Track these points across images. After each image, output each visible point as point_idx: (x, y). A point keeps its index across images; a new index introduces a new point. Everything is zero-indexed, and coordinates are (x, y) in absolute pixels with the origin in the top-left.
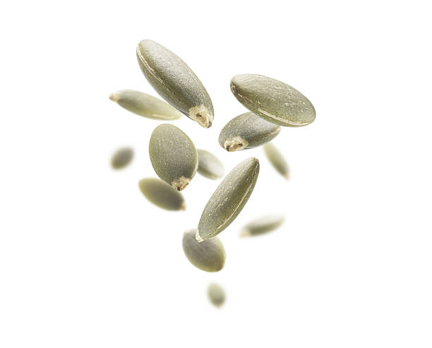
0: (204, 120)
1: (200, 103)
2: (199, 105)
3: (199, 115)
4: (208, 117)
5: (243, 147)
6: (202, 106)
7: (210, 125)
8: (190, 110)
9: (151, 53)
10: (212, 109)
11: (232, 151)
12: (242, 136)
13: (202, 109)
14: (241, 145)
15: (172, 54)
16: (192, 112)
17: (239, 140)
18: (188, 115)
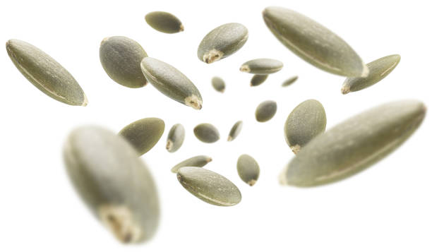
0: (196, 105)
1: (191, 94)
2: (191, 95)
3: (192, 102)
4: (199, 102)
5: (219, 58)
6: (193, 95)
7: (201, 107)
8: (186, 99)
9: (152, 66)
10: (200, 96)
11: (210, 62)
12: (216, 48)
13: (194, 98)
14: (217, 56)
15: (166, 64)
16: (187, 101)
17: (214, 52)
18: (184, 103)
